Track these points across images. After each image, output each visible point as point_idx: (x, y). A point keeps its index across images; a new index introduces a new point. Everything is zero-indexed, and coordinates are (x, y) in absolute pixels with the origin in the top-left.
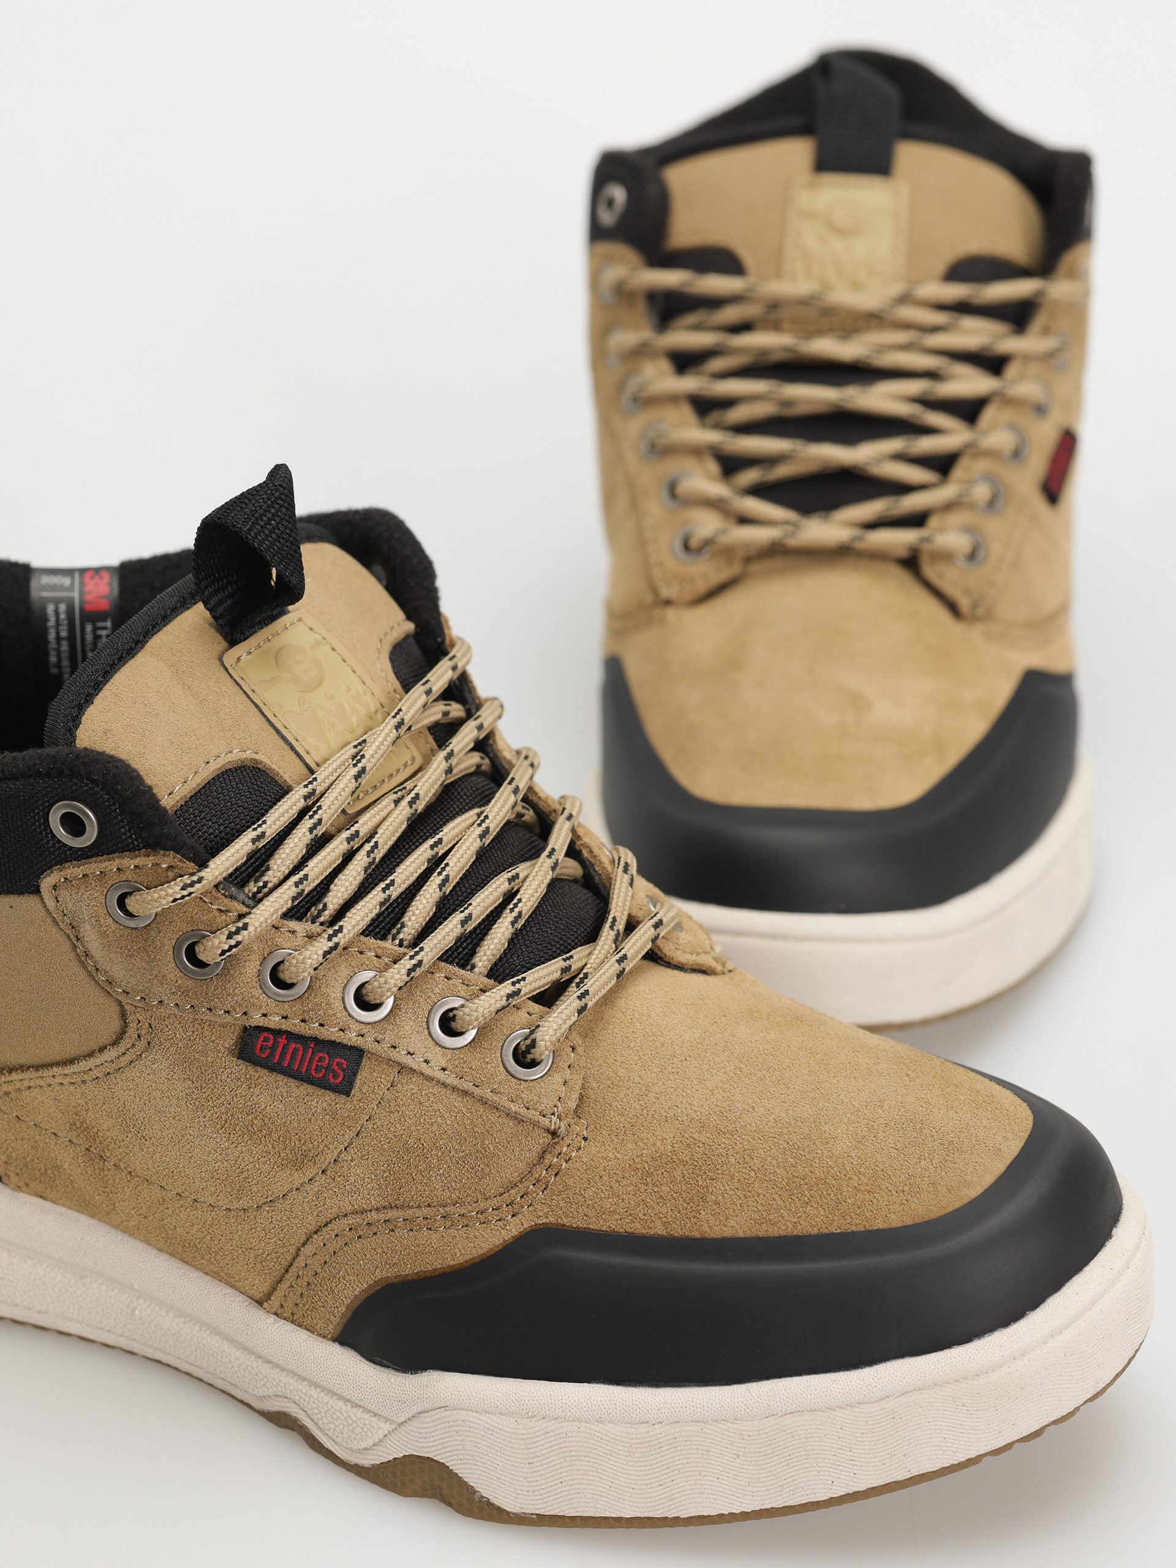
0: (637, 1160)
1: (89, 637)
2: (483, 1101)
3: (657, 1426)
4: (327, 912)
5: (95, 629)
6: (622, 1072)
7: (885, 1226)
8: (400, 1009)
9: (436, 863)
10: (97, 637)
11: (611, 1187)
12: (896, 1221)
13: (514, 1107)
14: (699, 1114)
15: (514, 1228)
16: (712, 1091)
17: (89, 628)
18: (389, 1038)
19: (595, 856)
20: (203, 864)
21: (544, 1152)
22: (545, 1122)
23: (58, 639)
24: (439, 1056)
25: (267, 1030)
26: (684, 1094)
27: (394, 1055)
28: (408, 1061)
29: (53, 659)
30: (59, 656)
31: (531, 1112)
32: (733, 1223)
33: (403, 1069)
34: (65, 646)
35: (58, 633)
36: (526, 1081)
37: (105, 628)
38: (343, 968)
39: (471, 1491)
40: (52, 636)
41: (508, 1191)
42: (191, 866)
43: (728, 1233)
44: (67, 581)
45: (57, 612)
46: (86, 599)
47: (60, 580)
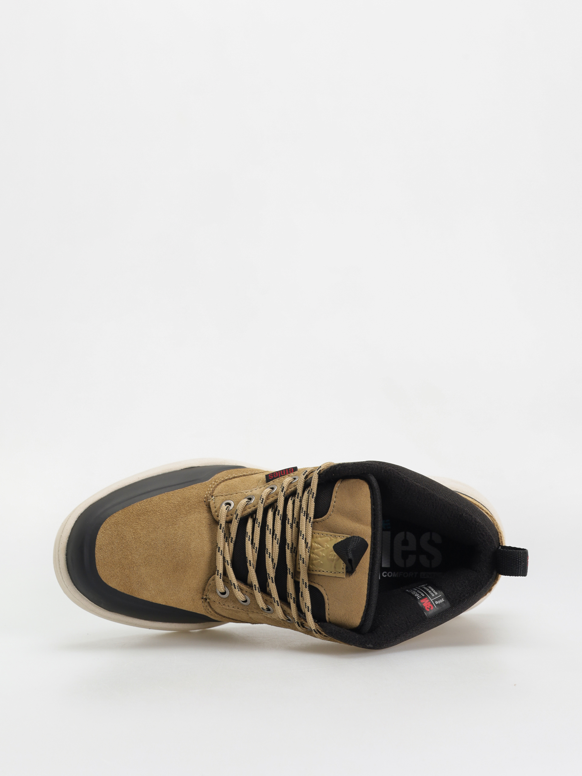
27: (260, 486)
33: (257, 486)
37: (418, 597)
40: (432, 590)
44: (437, 602)
45: (434, 594)
46: (428, 601)
47: (439, 602)
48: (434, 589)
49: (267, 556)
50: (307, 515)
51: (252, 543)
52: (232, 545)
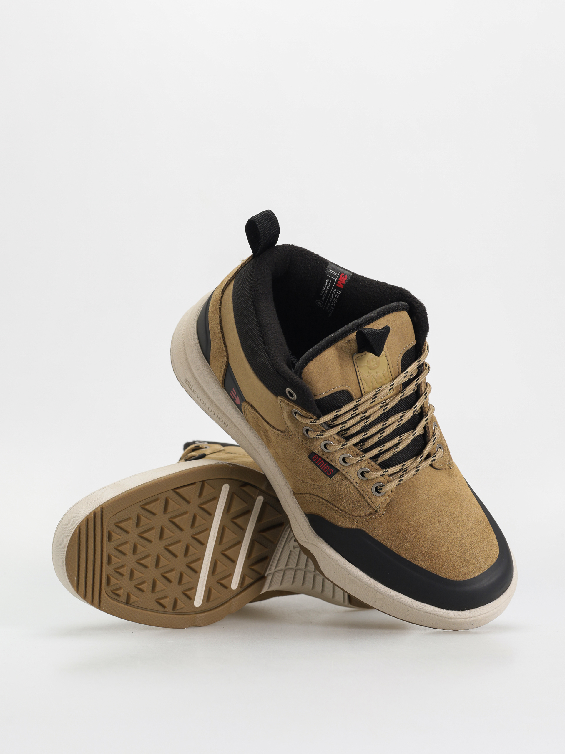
0: (392, 527)
1: (334, 292)
2: (362, 496)
3: (366, 586)
4: (346, 435)
5: (336, 291)
6: (401, 501)
7: (442, 576)
8: (352, 466)
9: (382, 430)
10: (336, 293)
11: (383, 531)
12: (445, 576)
13: (369, 501)
14: (414, 522)
15: (355, 526)
16: (420, 517)
17: (335, 290)
18: (346, 470)
19: (429, 431)
20: (319, 418)
21: (371, 514)
22: (375, 507)
23: (326, 288)
24: (357, 480)
25: (318, 455)
26: (413, 515)
27: (346, 474)
28: (349, 477)
29: (322, 292)
30: (324, 292)
31: (373, 504)
32: (406, 555)
33: (346, 478)
34: (327, 291)
35: (326, 287)
36: (375, 495)
37: (339, 292)
38: (343, 451)
39: (319, 567)
40: (325, 287)
41: (358, 517)
42: (315, 417)
43: (404, 556)
44: (335, 274)
45: (329, 282)
46: (338, 282)
47: (334, 273)
48: (324, 285)
49: (402, 422)
50: (356, 407)
51: (398, 444)
52: (407, 463)
